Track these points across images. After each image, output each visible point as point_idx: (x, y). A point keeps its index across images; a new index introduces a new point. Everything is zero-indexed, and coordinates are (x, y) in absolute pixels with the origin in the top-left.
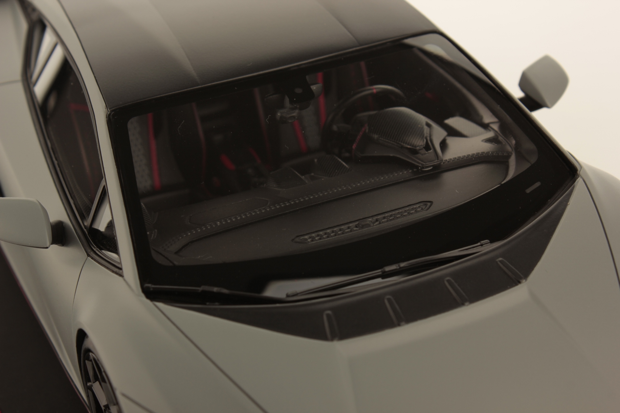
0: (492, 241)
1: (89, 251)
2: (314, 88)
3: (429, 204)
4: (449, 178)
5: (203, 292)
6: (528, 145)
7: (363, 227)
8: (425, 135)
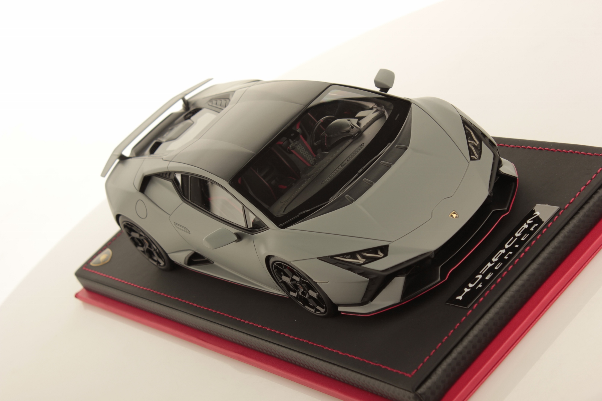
0: (391, 142)
1: (252, 233)
2: (298, 131)
3: (363, 144)
4: (366, 133)
5: (300, 215)
6: (388, 104)
7: (343, 165)
8: (349, 124)
